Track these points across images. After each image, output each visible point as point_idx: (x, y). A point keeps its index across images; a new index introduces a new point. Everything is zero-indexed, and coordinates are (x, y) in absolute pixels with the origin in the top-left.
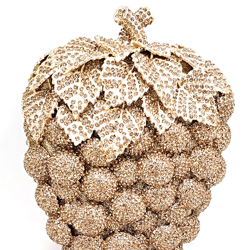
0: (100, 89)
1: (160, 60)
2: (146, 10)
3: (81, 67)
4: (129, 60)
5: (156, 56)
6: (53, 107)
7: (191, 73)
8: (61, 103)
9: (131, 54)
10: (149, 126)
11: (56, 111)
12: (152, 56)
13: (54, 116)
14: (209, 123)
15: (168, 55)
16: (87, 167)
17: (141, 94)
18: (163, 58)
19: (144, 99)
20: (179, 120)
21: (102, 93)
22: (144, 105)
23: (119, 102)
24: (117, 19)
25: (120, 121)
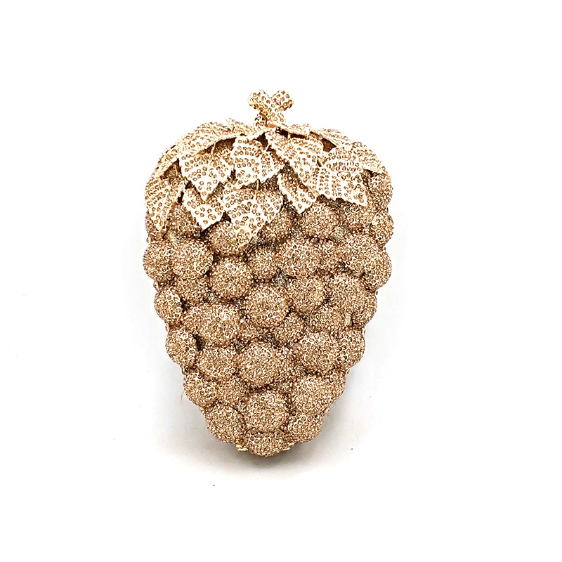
0: (231, 168)
1: (298, 139)
2: (284, 93)
3: (210, 148)
4: (262, 139)
5: (294, 135)
6: (180, 190)
7: (333, 150)
8: (189, 185)
9: (264, 133)
10: (286, 206)
11: (182, 194)
12: (289, 136)
13: (180, 200)
14: (358, 202)
15: (307, 133)
16: (217, 258)
17: (276, 171)
18: (302, 137)
19: (279, 176)
20: (322, 199)
21: (233, 173)
22: (279, 182)
23: (252, 180)
24: (251, 103)
25: (254, 202)
